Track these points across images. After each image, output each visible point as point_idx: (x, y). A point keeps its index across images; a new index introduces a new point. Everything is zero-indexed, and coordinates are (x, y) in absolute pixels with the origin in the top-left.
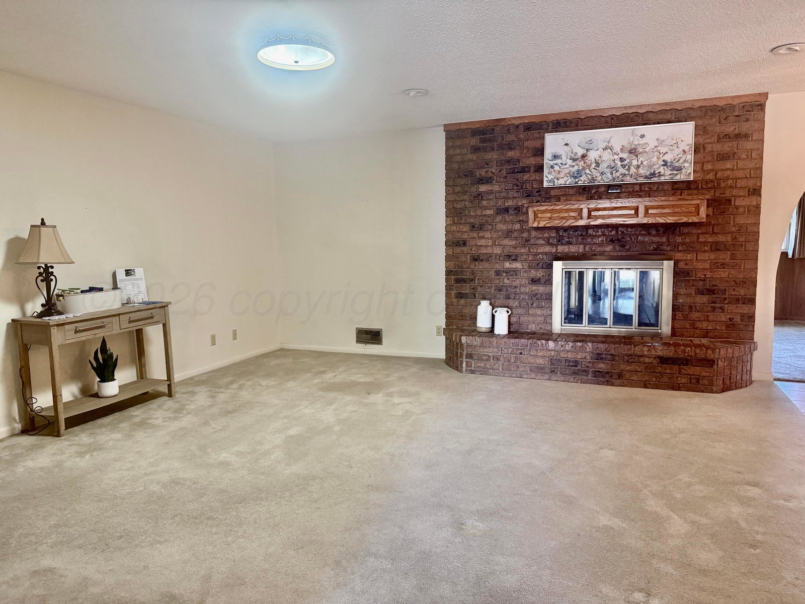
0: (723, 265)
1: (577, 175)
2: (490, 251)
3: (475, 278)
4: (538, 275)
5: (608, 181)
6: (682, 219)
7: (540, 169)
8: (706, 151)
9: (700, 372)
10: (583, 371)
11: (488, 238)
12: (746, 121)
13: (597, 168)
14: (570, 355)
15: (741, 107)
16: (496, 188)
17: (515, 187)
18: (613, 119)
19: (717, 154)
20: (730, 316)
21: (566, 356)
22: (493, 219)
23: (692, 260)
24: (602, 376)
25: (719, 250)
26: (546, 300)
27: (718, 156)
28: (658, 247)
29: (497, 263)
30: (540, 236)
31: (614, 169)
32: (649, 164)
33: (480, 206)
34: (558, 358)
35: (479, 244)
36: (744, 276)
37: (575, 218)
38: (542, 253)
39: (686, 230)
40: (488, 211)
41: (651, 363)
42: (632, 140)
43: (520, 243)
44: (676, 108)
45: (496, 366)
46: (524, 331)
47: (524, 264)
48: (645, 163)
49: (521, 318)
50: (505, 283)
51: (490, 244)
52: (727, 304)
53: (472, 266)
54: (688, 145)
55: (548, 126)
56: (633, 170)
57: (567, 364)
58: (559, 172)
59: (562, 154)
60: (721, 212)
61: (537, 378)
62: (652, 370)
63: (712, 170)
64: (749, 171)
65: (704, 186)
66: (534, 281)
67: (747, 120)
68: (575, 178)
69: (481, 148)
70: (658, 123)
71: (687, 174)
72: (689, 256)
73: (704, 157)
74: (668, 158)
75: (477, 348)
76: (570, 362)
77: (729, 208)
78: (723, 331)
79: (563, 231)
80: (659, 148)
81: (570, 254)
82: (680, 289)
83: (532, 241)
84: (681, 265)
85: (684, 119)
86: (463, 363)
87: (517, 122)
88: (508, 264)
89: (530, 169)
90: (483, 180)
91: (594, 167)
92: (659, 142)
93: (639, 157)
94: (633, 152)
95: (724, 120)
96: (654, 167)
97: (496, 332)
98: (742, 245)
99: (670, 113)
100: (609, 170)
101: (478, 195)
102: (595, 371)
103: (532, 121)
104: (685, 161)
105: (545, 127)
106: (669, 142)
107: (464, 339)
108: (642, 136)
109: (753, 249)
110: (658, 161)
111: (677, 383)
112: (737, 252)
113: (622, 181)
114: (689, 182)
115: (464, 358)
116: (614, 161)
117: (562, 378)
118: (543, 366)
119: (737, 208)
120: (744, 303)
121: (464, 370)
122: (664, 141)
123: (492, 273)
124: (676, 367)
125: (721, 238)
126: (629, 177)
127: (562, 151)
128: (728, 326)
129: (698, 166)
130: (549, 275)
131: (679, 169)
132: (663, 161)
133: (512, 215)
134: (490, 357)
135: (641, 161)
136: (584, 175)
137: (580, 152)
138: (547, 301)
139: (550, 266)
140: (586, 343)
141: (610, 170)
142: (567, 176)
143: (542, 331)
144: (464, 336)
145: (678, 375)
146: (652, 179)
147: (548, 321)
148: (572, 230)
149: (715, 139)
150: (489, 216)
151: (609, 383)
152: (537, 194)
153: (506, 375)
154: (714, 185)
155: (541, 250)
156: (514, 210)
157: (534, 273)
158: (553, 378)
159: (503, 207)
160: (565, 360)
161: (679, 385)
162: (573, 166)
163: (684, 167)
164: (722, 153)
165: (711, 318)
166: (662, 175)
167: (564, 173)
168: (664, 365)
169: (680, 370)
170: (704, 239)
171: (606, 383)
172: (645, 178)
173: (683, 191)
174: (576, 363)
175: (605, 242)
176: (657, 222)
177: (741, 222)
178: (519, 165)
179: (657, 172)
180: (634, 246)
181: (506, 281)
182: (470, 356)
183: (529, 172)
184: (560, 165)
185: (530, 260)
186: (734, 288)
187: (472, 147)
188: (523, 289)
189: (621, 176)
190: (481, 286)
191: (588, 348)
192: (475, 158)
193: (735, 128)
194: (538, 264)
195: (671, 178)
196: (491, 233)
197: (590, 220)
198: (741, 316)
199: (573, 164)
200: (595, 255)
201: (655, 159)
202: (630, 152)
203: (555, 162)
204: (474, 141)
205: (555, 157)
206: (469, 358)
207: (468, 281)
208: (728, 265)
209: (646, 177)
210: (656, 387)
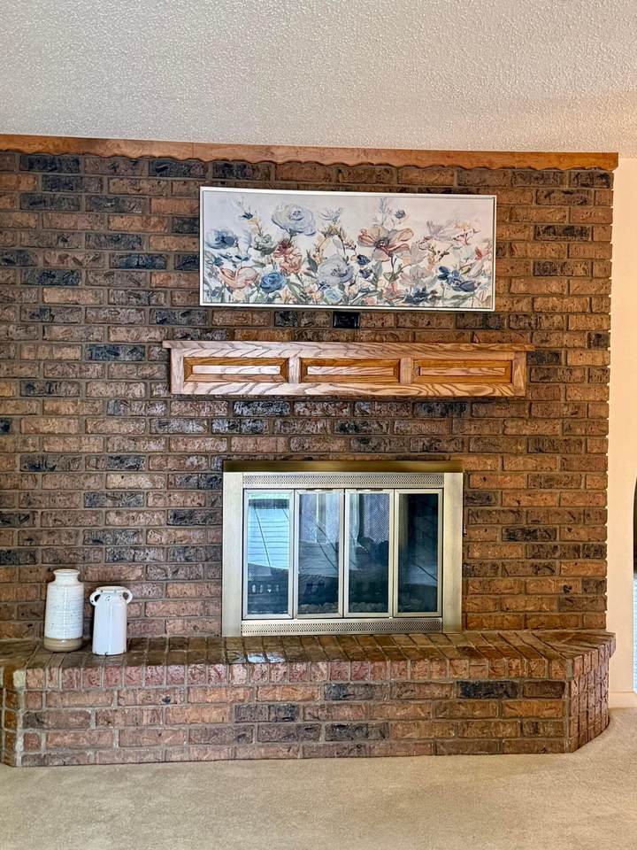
0: (550, 482)
1: (271, 285)
2: (74, 447)
3: (34, 513)
4: (188, 504)
5: (335, 302)
6: (482, 390)
7: (190, 263)
8: (516, 256)
9: (539, 710)
10: (306, 729)
11: (69, 416)
12: (581, 204)
13: (313, 274)
14: (278, 695)
15: (573, 177)
16: (87, 298)
17: (134, 300)
18: (340, 171)
19: (534, 263)
20: (566, 584)
21: (269, 697)
22: (81, 370)
23: (495, 470)
24: (348, 736)
25: (541, 451)
26: (207, 560)
27: (537, 266)
28: (431, 445)
29: (91, 475)
30: (192, 414)
31: (346, 278)
32: (415, 273)
33: (47, 336)
34: (253, 703)
35: (46, 429)
36: (586, 502)
37: (272, 378)
38: (196, 454)
39: (482, 410)
40: (68, 350)
41: (447, 697)
42: (380, 219)
43: (145, 430)
44: (461, 164)
45: (104, 740)
46: (156, 636)
47: (156, 477)
48: (406, 270)
49: (150, 605)
50: (110, 525)
51: (73, 430)
52: (559, 558)
53: (28, 484)
54: (485, 241)
55: (206, 170)
56: (383, 283)
57: (273, 715)
58: (233, 275)
59: (237, 235)
60: (544, 378)
61: (205, 758)
62: (447, 712)
63: (526, 294)
64: (588, 299)
65: (512, 325)
66: (180, 518)
67: (584, 202)
68: (267, 290)
69: (48, 199)
70: (429, 191)
71: (485, 298)
72: (489, 462)
73: (512, 268)
74: (450, 263)
75: (56, 696)
76: (279, 710)
77: (556, 370)
78: (553, 614)
79: (242, 403)
80: (433, 242)
81: (260, 457)
82: (474, 529)
83: (175, 424)
84: (476, 480)
85: (474, 189)
86: (15, 740)
87: (134, 153)
88: (119, 477)
89: (166, 262)
90: (54, 276)
91: (307, 271)
92: (432, 230)
93: (395, 257)
94: (383, 245)
95: (546, 197)
96: (424, 280)
97: (99, 648)
98: (581, 443)
99: (450, 173)
100: (336, 279)
101: (43, 311)
102: (333, 726)
103: (167, 154)
104: (480, 273)
105: (199, 171)
106: (450, 231)
107: (19, 678)
108: (401, 215)
109: (600, 451)
110: (430, 268)
111: (497, 737)
112: (572, 456)
113: (363, 304)
114: (486, 315)
115: (20, 725)
116: (346, 260)
117: (263, 750)
118: (218, 726)
119: (571, 370)
120: (588, 556)
121: (19, 758)
122: (440, 228)
123: (78, 499)
124: (493, 703)
125: (544, 428)
126: (375, 298)
127: (237, 229)
128: (561, 604)
129: (502, 282)
130: (213, 503)
131: (469, 288)
132: (441, 269)
133: (126, 363)
134: (89, 717)
135: (400, 266)
136: (286, 286)
137: (276, 235)
138: (210, 563)
139: (216, 484)
140: (315, 662)
141: (339, 279)
142: (250, 285)
143: (197, 634)
144: (19, 668)
145: (498, 719)
146: (421, 305)
147: (212, 608)
148: (261, 404)
149: (530, 232)
150: (70, 363)
151: (361, 752)
152: (184, 320)
153: (130, 760)
154: (530, 324)
155: (196, 445)
156: (132, 352)
157: (178, 500)
158: (241, 754)
159: (105, 342)
160: (269, 707)
161: (500, 743)
162: (263, 265)
163: (479, 284)
164: (543, 261)
165: (531, 587)
166: (439, 298)
167: (244, 278)
168: (472, 700)
169: (501, 707)
170: (514, 430)
171: (355, 753)
172: (407, 301)
173: (476, 332)
174: (292, 712)
175: (329, 432)
176: (437, 394)
177: (579, 398)
178: (142, 249)
179: (428, 291)
180: (387, 441)
181: (113, 518)
182: (35, 720)
183: (164, 267)
184: (235, 259)
185: (170, 470)
186: (569, 526)
187: (25, 195)
188: (154, 538)
189: (360, 294)
190: (50, 533)
191: (318, 674)
192: (32, 223)
193: (565, 217)
194: (188, 479)
195: (455, 304)
196: (76, 403)
197: (304, 385)
198: (583, 580)
199: (263, 260)
200: (310, 459)
201: (424, 264)
202: (378, 245)
203: (223, 251)
204: (30, 183)
205: (224, 241)
206: (33, 726)
207: (17, 519)
208: (559, 482)
209: (409, 300)
210: (458, 749)
